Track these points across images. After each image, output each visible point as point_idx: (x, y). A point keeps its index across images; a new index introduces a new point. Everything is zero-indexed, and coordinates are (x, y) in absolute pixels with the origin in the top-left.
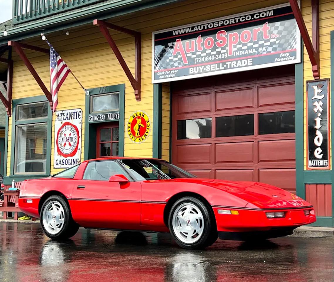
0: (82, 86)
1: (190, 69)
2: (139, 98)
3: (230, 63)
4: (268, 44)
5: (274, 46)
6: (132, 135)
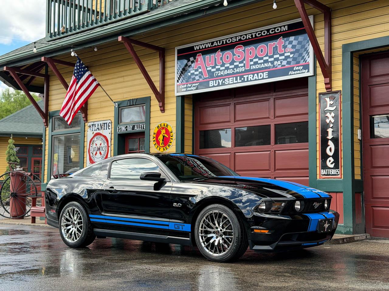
0: (111, 99)
1: (210, 82)
2: (163, 110)
3: (247, 76)
4: (283, 57)
5: (289, 60)
6: (157, 145)
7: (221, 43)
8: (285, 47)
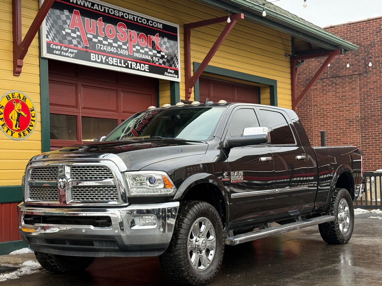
1: (92, 54)
3: (131, 62)
4: (160, 55)
5: (164, 60)
6: (6, 127)
7: (103, 10)
8: (161, 46)
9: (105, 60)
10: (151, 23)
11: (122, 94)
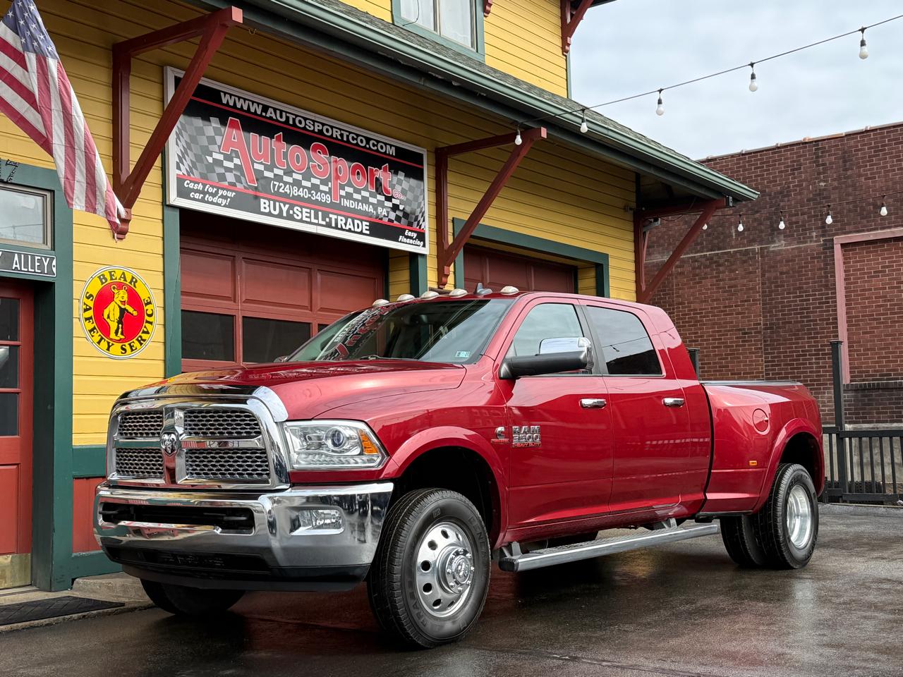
1: (262, 200)
3: (335, 216)
4: (390, 204)
5: (398, 213)
6: (98, 334)
7: (283, 120)
8: (393, 187)
9: (288, 212)
10: (374, 145)
11: (319, 276)
